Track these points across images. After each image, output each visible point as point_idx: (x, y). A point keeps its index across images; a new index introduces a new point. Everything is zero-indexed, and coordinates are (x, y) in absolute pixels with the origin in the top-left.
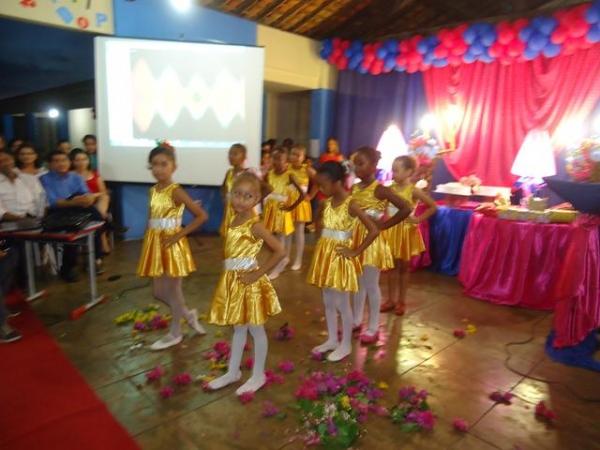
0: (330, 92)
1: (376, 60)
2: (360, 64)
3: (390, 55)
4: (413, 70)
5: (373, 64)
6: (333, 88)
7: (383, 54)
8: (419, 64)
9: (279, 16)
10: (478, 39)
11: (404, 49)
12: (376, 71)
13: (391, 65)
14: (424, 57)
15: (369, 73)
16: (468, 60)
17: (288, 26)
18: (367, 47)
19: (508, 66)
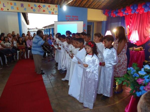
0: (106, 21)
1: (113, 14)
2: (111, 15)
3: (117, 13)
4: (121, 16)
5: (113, 15)
6: (107, 20)
7: (115, 13)
8: (123, 15)
9: (93, 6)
10: (134, 8)
11: (119, 11)
12: (114, 17)
13: (117, 15)
14: (123, 13)
15: (113, 17)
16: (132, 13)
17: (96, 8)
18: (112, 11)
19: (141, 14)
